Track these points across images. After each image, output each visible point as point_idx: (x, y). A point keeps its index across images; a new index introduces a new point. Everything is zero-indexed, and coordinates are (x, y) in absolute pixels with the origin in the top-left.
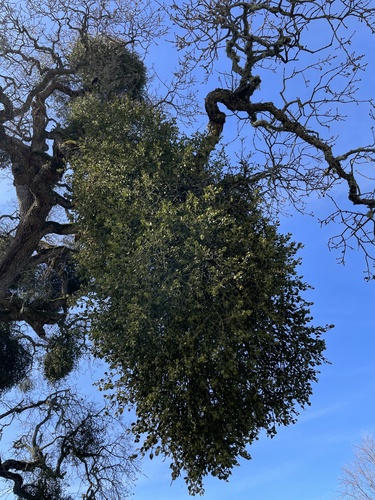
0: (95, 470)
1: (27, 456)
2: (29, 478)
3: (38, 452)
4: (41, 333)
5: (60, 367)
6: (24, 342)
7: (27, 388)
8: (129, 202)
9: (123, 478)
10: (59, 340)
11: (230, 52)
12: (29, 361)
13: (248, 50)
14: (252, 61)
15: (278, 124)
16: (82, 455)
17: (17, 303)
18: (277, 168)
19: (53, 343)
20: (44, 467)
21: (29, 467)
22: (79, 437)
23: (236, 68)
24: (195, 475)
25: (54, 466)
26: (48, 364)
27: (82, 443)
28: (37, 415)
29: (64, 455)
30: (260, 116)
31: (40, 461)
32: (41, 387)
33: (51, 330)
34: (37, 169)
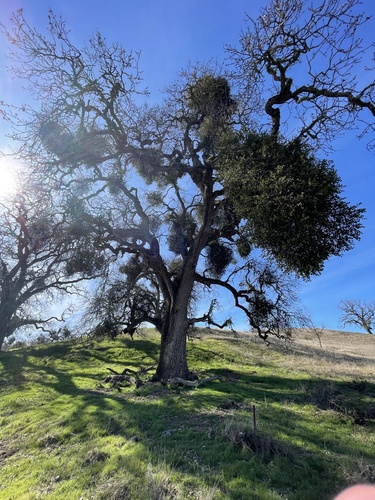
0: (278, 288)
1: (247, 288)
2: (250, 296)
3: (250, 286)
4: (232, 240)
5: (245, 251)
6: (225, 245)
7: (235, 263)
8: (246, 184)
9: (293, 289)
10: (240, 240)
11: (270, 71)
12: (232, 252)
13: (279, 67)
14: (283, 71)
15: (311, 95)
16: (269, 283)
17: (217, 231)
18: (323, 113)
19: (238, 242)
20: (254, 290)
21: (249, 292)
22: (265, 277)
23: (276, 79)
24: (307, 273)
25: (259, 289)
26: (240, 251)
27: (267, 278)
28: (244, 272)
29: (262, 285)
30: (300, 96)
31: (253, 289)
32: (241, 261)
33: (236, 237)
34: (202, 174)
